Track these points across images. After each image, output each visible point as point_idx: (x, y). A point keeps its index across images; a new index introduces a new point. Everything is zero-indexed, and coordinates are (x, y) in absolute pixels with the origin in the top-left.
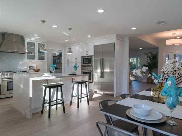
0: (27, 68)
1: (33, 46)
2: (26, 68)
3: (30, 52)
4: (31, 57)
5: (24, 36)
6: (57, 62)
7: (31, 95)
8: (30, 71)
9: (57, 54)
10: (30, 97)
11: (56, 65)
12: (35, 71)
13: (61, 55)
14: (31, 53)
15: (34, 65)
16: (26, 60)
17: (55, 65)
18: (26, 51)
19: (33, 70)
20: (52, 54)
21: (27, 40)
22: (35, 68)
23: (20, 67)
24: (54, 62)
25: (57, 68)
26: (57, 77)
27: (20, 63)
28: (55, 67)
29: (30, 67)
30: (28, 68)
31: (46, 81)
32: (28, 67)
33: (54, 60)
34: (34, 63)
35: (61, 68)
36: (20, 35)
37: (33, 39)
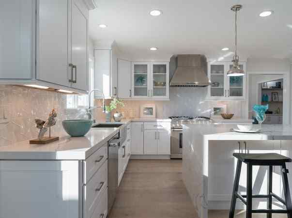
0: (210, 112)
1: (220, 72)
2: (208, 111)
3: (216, 83)
4: (218, 92)
5: (206, 56)
6: (269, 99)
7: (206, 173)
8: (216, 116)
9: (270, 84)
10: (205, 177)
11: (267, 107)
12: (225, 118)
13: (279, 86)
14: (218, 85)
15: (224, 107)
16: (209, 97)
17: (266, 104)
18: (210, 81)
19: (221, 114)
20: (259, 84)
21: (211, 62)
22: (225, 112)
23: (199, 110)
24: (264, 101)
25: (271, 113)
26: (272, 138)
27: (201, 103)
28: (264, 110)
29: (215, 109)
30: (213, 112)
31: (240, 144)
32: (213, 109)
33: (263, 96)
34: (222, 102)
35: (279, 112)
36: (199, 55)
37: (221, 59)
